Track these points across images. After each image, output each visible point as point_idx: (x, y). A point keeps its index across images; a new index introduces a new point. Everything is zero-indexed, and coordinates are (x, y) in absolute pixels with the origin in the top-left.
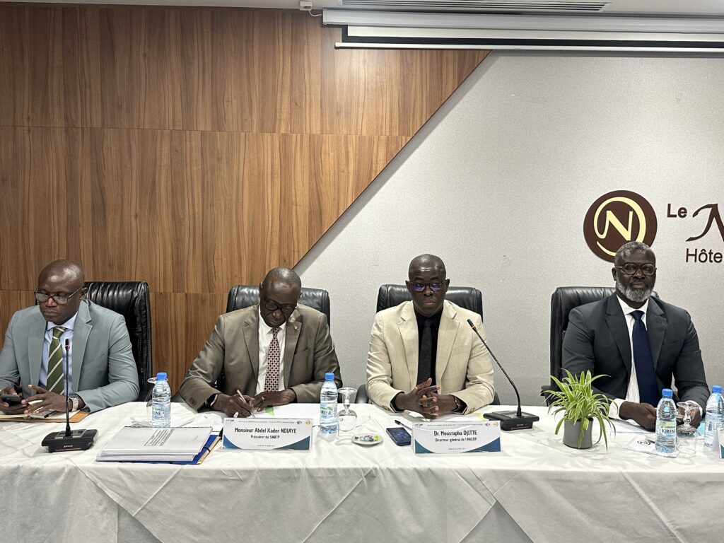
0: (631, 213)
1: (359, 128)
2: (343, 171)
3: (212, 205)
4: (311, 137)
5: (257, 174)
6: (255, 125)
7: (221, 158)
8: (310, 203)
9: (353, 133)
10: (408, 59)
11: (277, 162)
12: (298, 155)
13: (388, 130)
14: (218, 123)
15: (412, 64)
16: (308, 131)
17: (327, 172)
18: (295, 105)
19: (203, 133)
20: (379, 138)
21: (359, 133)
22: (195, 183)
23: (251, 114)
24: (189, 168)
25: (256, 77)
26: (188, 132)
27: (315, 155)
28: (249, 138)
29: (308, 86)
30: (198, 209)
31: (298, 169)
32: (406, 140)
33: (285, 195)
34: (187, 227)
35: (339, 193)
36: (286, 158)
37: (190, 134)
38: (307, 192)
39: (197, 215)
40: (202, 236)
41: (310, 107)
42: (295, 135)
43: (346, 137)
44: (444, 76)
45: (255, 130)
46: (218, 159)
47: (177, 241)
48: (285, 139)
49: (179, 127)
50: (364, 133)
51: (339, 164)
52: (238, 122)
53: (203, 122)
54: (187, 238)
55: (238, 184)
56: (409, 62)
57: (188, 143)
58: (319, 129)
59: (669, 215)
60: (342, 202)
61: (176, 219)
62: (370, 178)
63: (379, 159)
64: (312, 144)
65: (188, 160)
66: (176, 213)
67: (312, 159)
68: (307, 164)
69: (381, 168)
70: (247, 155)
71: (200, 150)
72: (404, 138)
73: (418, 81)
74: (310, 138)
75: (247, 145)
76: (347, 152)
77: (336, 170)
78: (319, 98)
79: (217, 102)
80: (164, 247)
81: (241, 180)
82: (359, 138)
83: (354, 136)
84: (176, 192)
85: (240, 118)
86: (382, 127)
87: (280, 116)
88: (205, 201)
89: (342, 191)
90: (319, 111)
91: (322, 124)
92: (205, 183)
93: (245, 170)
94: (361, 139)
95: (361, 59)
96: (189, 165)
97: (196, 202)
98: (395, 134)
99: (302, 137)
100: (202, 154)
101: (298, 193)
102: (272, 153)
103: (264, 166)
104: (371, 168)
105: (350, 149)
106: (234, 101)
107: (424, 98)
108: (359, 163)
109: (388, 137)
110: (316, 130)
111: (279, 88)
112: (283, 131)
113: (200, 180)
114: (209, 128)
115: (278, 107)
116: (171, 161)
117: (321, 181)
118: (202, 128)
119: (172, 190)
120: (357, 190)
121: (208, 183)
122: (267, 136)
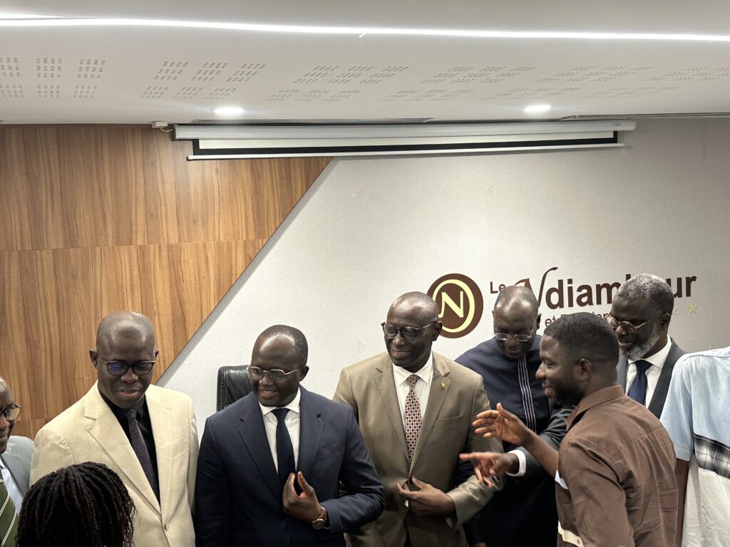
0: (462, 293)
1: (217, 234)
2: (204, 277)
3: (69, 324)
4: (170, 247)
5: (115, 287)
6: (110, 239)
7: (76, 275)
8: (172, 311)
9: (211, 239)
10: (259, 168)
11: (136, 273)
12: (157, 265)
13: (244, 234)
14: (71, 239)
15: (262, 172)
16: (166, 241)
17: (188, 279)
18: (151, 217)
19: (55, 251)
20: (236, 243)
21: (217, 239)
22: (49, 303)
23: (105, 227)
24: (41, 288)
25: (109, 192)
26: (38, 252)
27: (174, 263)
28: (105, 252)
29: (162, 197)
30: (54, 329)
31: (159, 279)
32: (262, 243)
33: (146, 306)
34: (43, 349)
35: (201, 298)
36: (145, 270)
37: (41, 254)
38: (169, 302)
39: (53, 336)
40: (60, 357)
41: (166, 217)
42: (152, 246)
43: (204, 244)
44: (293, 180)
45: (110, 244)
46: (73, 276)
47: (33, 365)
48: (143, 251)
49: (28, 247)
50: (222, 239)
51: (199, 271)
52: (92, 237)
53: (55, 239)
54: (43, 360)
55: (96, 300)
56: (260, 170)
57: (39, 264)
58: (177, 239)
59: (492, 292)
60: (204, 308)
61: (31, 343)
62: (231, 281)
63: (238, 264)
64: (171, 253)
65: (40, 280)
66: (30, 335)
67: (172, 269)
68: (167, 272)
69: (240, 271)
70: (104, 270)
71: (52, 268)
72: (260, 241)
73: (270, 188)
74: (168, 247)
75: (103, 259)
76: (207, 258)
77: (197, 276)
78: (175, 208)
79: (68, 219)
80: (19, 372)
81: (98, 296)
82: (217, 244)
83: (212, 242)
84: (28, 315)
85: (93, 233)
86: (238, 232)
87: (136, 228)
88: (61, 320)
89: (204, 296)
90: (176, 221)
91: (179, 232)
92: (61, 302)
93: (103, 285)
94: (219, 245)
95: (214, 170)
96: (41, 285)
97: (52, 322)
98: (252, 237)
99: (160, 247)
100: (55, 272)
101: (160, 302)
102: (131, 266)
103: (122, 279)
104: (231, 272)
105: (210, 255)
106: (86, 217)
107: (277, 203)
108: (219, 268)
109: (245, 242)
110: (174, 240)
111: (134, 202)
112: (140, 243)
113: (55, 300)
114: (61, 246)
115: (133, 219)
116: (22, 283)
117: (183, 289)
118: (53, 246)
119: (25, 313)
120: (219, 294)
121: (63, 301)
122: (124, 249)
